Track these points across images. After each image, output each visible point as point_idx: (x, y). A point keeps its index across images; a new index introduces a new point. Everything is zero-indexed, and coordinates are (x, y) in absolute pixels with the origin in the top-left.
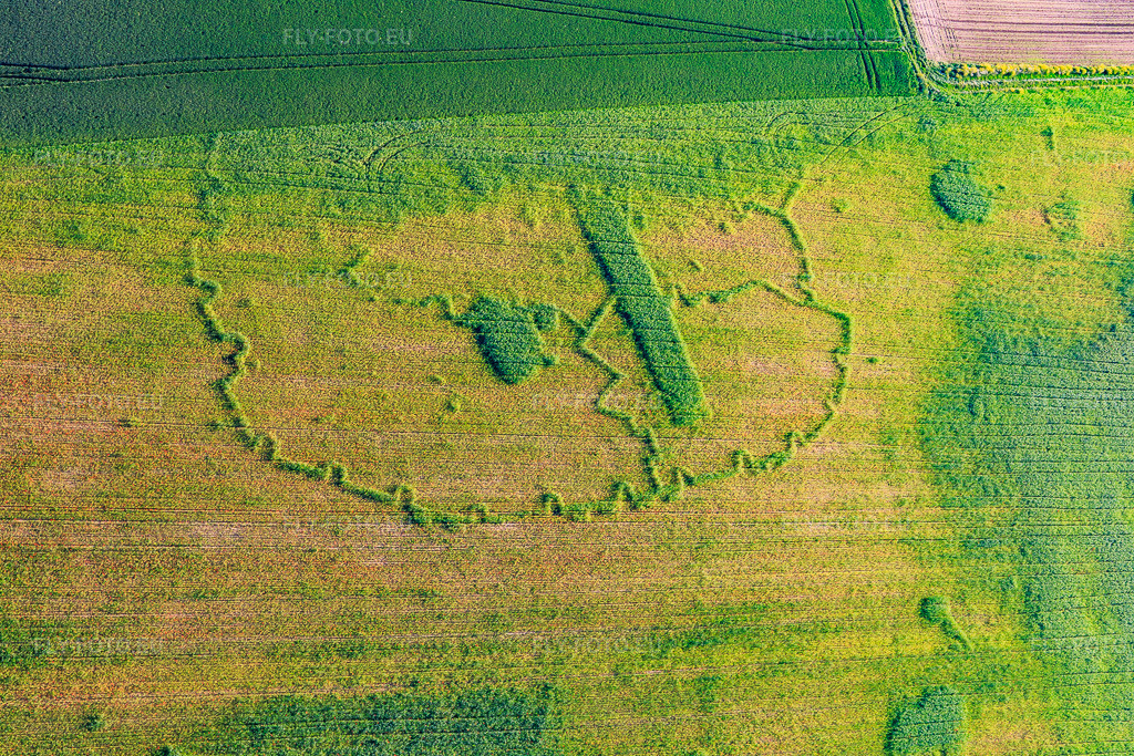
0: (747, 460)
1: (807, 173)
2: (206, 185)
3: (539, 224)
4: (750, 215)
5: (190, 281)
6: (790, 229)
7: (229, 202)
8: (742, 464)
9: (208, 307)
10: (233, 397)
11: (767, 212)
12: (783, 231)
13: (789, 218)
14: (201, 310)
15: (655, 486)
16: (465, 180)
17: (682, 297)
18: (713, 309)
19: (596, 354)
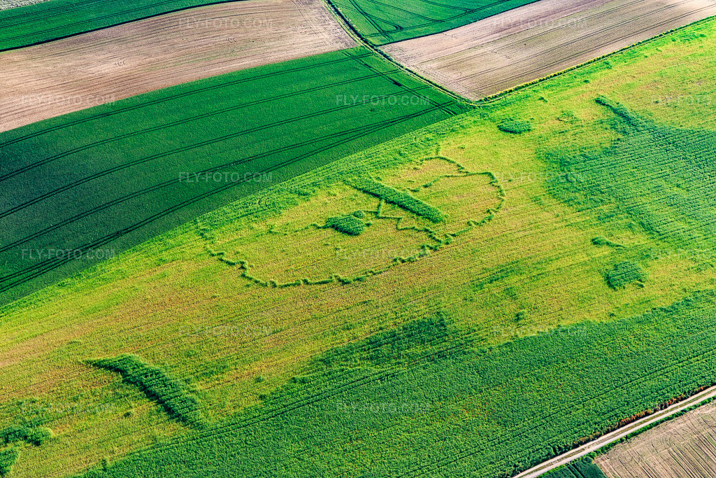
0: (475, 223)
1: (441, 143)
2: (201, 232)
3: (338, 194)
4: (424, 161)
5: (213, 255)
6: (445, 159)
7: (213, 232)
8: (473, 225)
9: (224, 258)
10: (250, 276)
11: (431, 158)
12: (442, 161)
13: (442, 156)
14: (222, 260)
15: (440, 241)
16: (299, 194)
17: (412, 191)
18: (427, 189)
19: (387, 216)
